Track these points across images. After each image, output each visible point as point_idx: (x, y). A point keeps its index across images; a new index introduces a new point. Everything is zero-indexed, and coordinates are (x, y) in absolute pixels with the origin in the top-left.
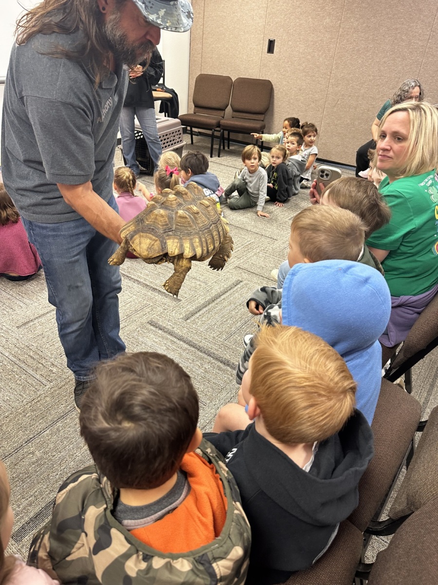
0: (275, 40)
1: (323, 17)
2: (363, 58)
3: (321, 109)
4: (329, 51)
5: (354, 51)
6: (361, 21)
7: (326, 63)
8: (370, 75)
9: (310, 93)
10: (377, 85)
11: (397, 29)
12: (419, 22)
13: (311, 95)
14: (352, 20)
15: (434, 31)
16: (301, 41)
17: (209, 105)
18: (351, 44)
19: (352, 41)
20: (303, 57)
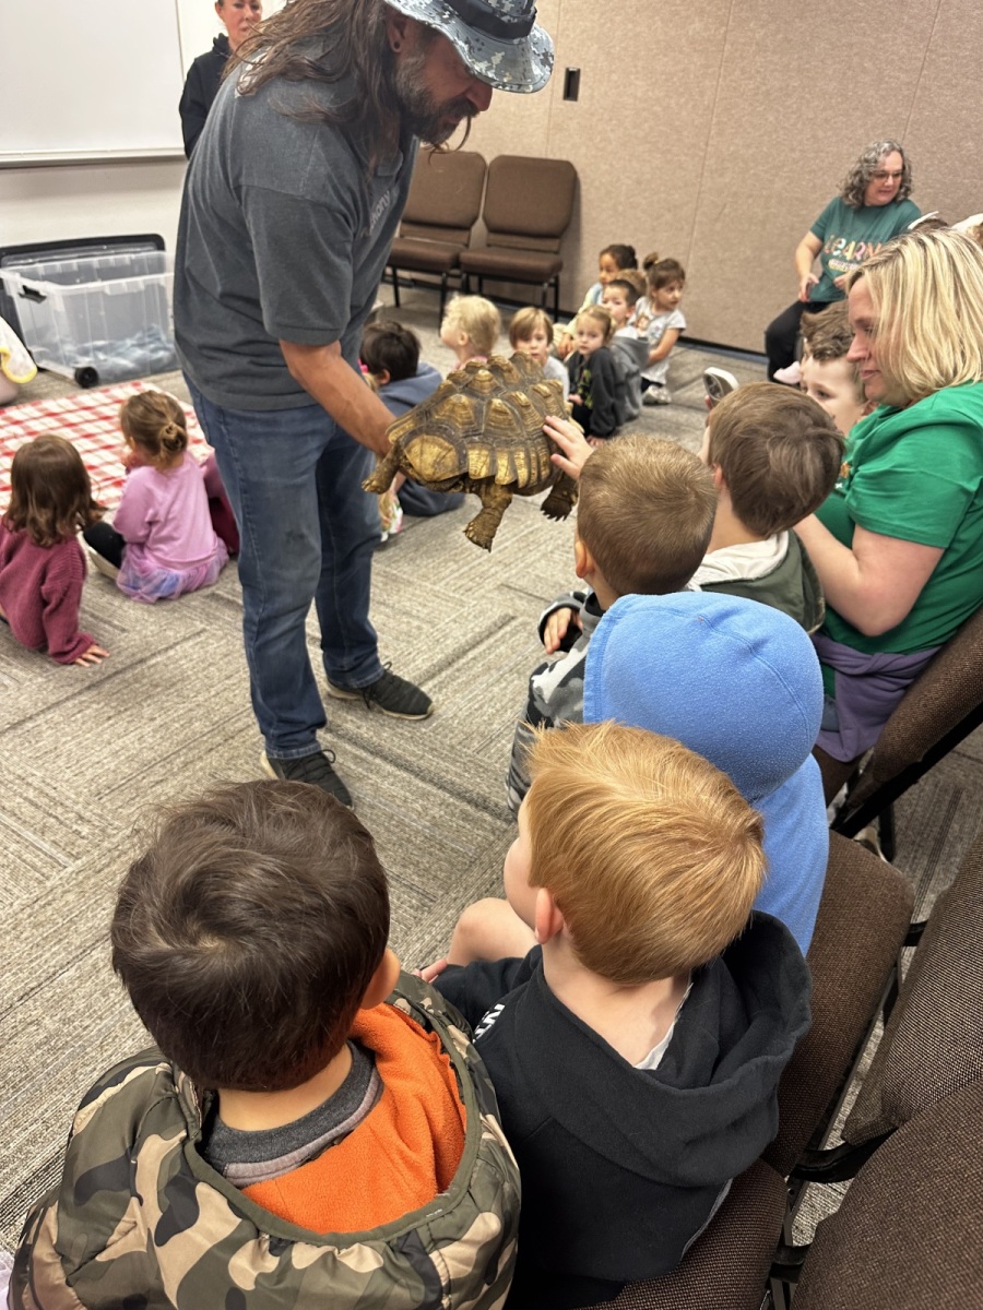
0: (579, 71)
1: (688, 17)
2: (778, 111)
3: (686, 227)
4: (702, 94)
5: (757, 94)
6: (772, 27)
7: (696, 122)
8: (793, 150)
9: (662, 188)
10: (810, 172)
11: (851, 46)
12: (901, 29)
13: (663, 196)
14: (751, 25)
15: (932, 51)
16: (637, 72)
17: (435, 217)
18: (750, 79)
19: (753, 71)
20: (644, 110)
